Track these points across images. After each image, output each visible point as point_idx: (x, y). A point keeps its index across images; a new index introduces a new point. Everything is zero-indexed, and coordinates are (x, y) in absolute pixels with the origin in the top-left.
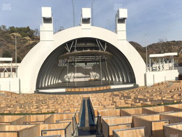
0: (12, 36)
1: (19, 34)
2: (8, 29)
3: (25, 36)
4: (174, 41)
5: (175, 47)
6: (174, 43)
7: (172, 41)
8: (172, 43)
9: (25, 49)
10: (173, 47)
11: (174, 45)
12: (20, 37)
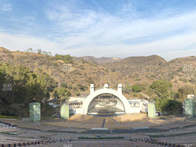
0: (58, 63)
1: (63, 61)
2: (55, 57)
3: (67, 63)
4: (193, 57)
5: (193, 62)
6: (193, 59)
7: (191, 57)
8: (191, 58)
9: (69, 75)
10: (191, 63)
11: (192, 61)
12: (64, 63)
